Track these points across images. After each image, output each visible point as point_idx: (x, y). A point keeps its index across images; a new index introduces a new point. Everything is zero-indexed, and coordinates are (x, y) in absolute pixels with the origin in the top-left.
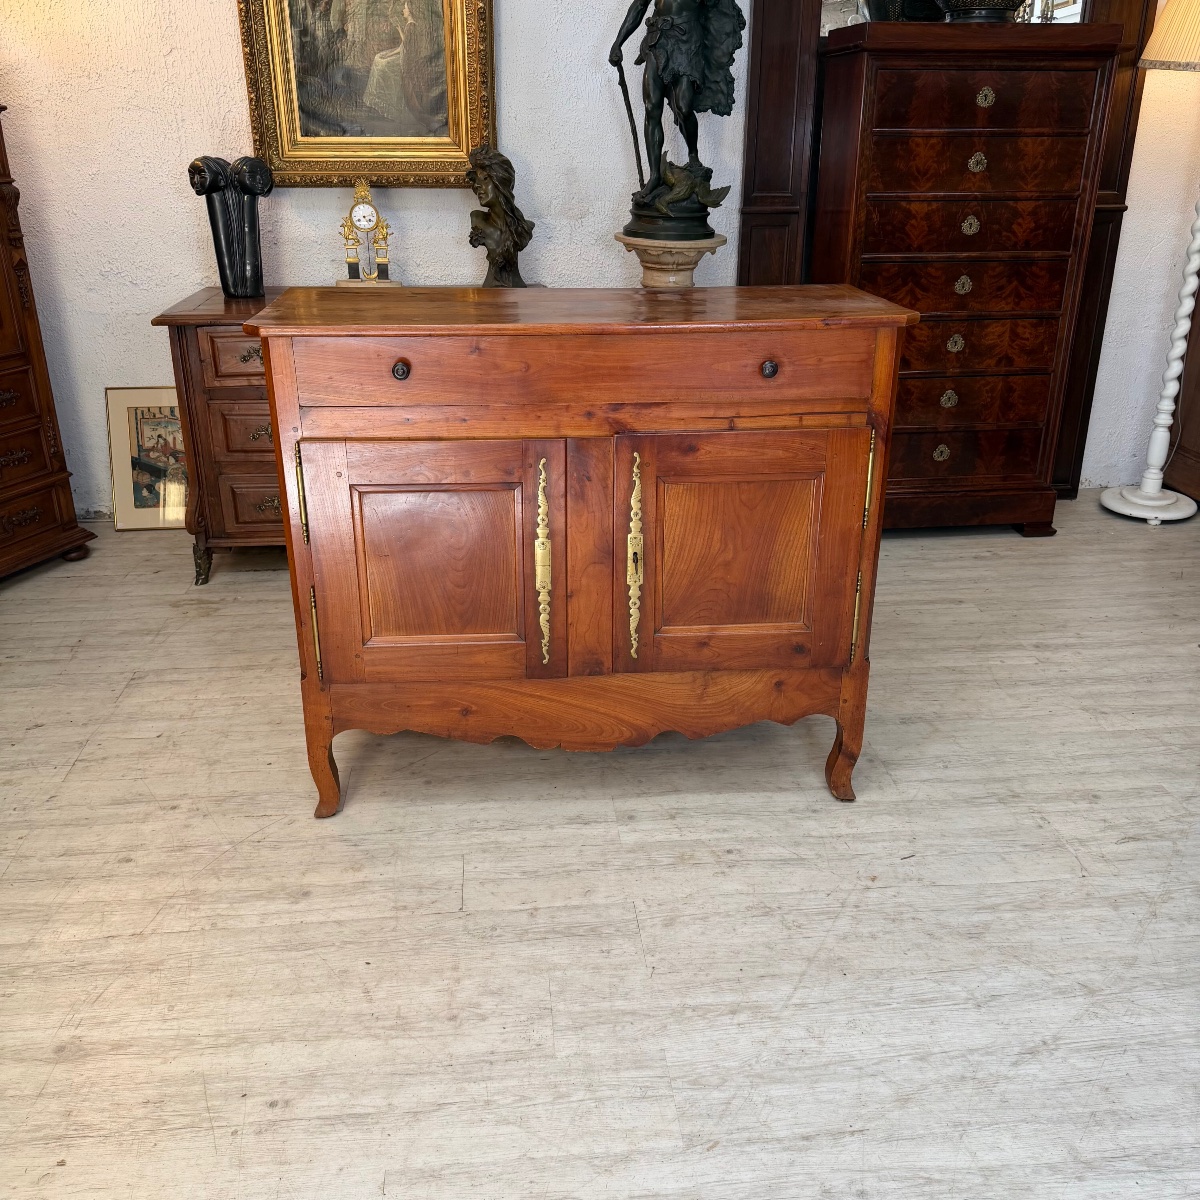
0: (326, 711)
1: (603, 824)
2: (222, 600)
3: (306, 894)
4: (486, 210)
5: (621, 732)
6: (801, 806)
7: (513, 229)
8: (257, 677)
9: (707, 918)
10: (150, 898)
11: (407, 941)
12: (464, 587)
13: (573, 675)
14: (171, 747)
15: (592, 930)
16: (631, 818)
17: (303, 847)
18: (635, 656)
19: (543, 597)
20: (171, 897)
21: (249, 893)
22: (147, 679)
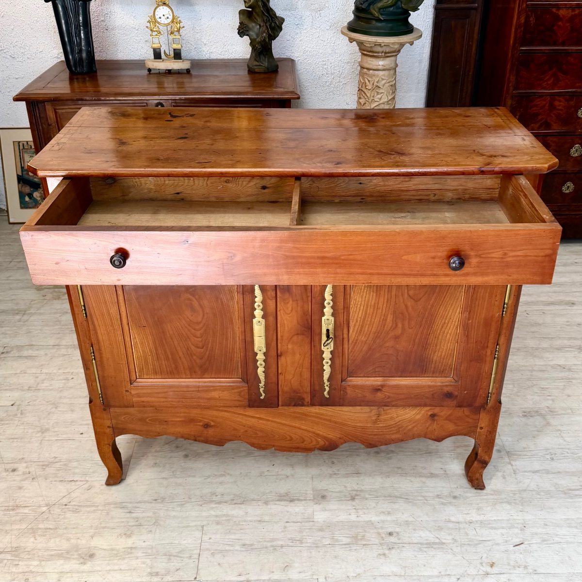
0: (108, 423)
1: (303, 502)
4: (250, 9)
5: (317, 442)
6: (446, 492)
7: (268, 24)
12: (202, 348)
13: (282, 406)
14: (19, 415)
16: (323, 497)
17: (95, 511)
18: (328, 396)
19: (260, 357)
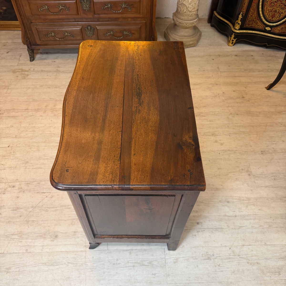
2: (30, 70)
3: (56, 236)
8: (41, 116)
9: (189, 259)
10: (6, 234)
11: (89, 264)
14: (12, 153)
15: (150, 263)
17: (56, 210)
20: (13, 235)
21: (38, 235)
22: (4, 115)
